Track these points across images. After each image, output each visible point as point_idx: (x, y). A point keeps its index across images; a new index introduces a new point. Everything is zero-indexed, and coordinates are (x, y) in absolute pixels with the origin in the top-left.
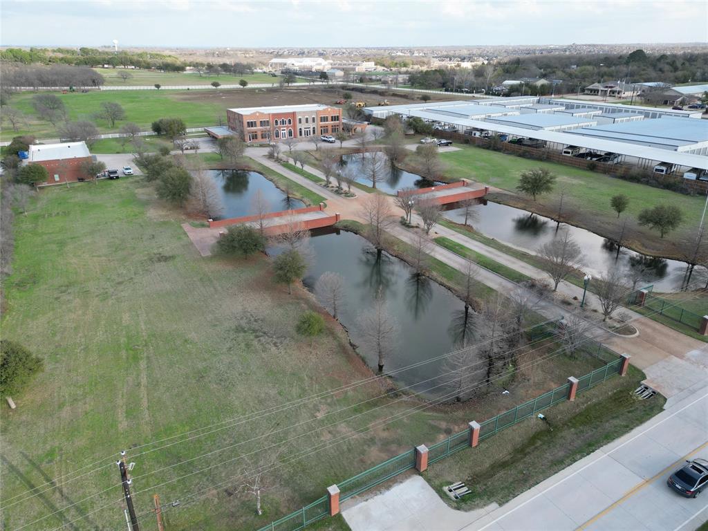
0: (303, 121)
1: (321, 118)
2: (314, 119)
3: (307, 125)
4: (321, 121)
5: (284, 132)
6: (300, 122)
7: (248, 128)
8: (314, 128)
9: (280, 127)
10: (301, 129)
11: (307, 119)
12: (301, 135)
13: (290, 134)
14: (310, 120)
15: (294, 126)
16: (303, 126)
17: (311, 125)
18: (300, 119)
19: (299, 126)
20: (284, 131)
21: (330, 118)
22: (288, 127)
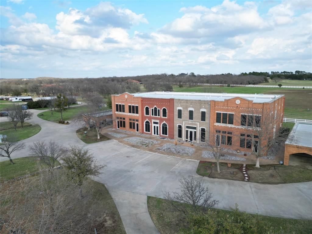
0: (186, 114)
1: (218, 115)
2: (203, 114)
3: (190, 123)
4: (218, 121)
5: (156, 125)
6: (180, 116)
7: (117, 112)
8: (203, 130)
9: (150, 118)
10: (180, 127)
11: (191, 113)
12: (180, 135)
13: (165, 131)
14: (197, 115)
15: (171, 120)
16: (185, 123)
17: (199, 126)
18: (180, 111)
19: (177, 123)
20: (156, 123)
21: (237, 119)
22: (161, 120)
